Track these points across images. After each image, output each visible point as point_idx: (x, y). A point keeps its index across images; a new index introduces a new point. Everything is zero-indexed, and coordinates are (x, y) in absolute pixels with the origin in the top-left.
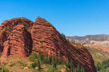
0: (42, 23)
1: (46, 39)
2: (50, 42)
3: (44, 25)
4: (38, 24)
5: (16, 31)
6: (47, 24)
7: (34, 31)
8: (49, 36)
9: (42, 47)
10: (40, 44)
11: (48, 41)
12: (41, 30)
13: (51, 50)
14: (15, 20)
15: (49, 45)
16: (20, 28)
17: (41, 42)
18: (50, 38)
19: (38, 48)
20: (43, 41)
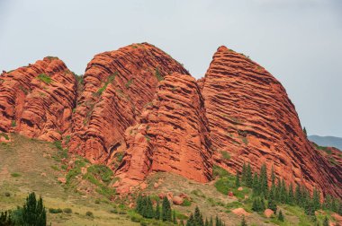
0: (240, 70)
1: (260, 126)
2: (271, 135)
3: (250, 77)
5: (170, 93)
6: (259, 74)
7: (212, 94)
8: (268, 117)
9: (246, 152)
10: (238, 140)
11: (265, 132)
12: (240, 94)
13: (276, 163)
15: (268, 146)
16: (184, 86)
17: (243, 134)
18: (272, 121)
19: (233, 155)
20: (248, 132)
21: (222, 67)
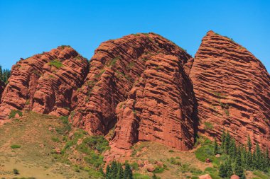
0: (223, 51)
1: (240, 99)
2: (251, 107)
3: (232, 57)
4: (211, 54)
5: (154, 71)
6: (240, 53)
7: (199, 73)
8: (248, 91)
9: (228, 122)
10: (221, 111)
11: (246, 104)
12: (223, 71)
13: (255, 132)
14: (135, 40)
15: (248, 117)
16: (167, 65)
17: (224, 106)
18: (252, 94)
19: (215, 125)
20: (230, 104)
21: (209, 48)
